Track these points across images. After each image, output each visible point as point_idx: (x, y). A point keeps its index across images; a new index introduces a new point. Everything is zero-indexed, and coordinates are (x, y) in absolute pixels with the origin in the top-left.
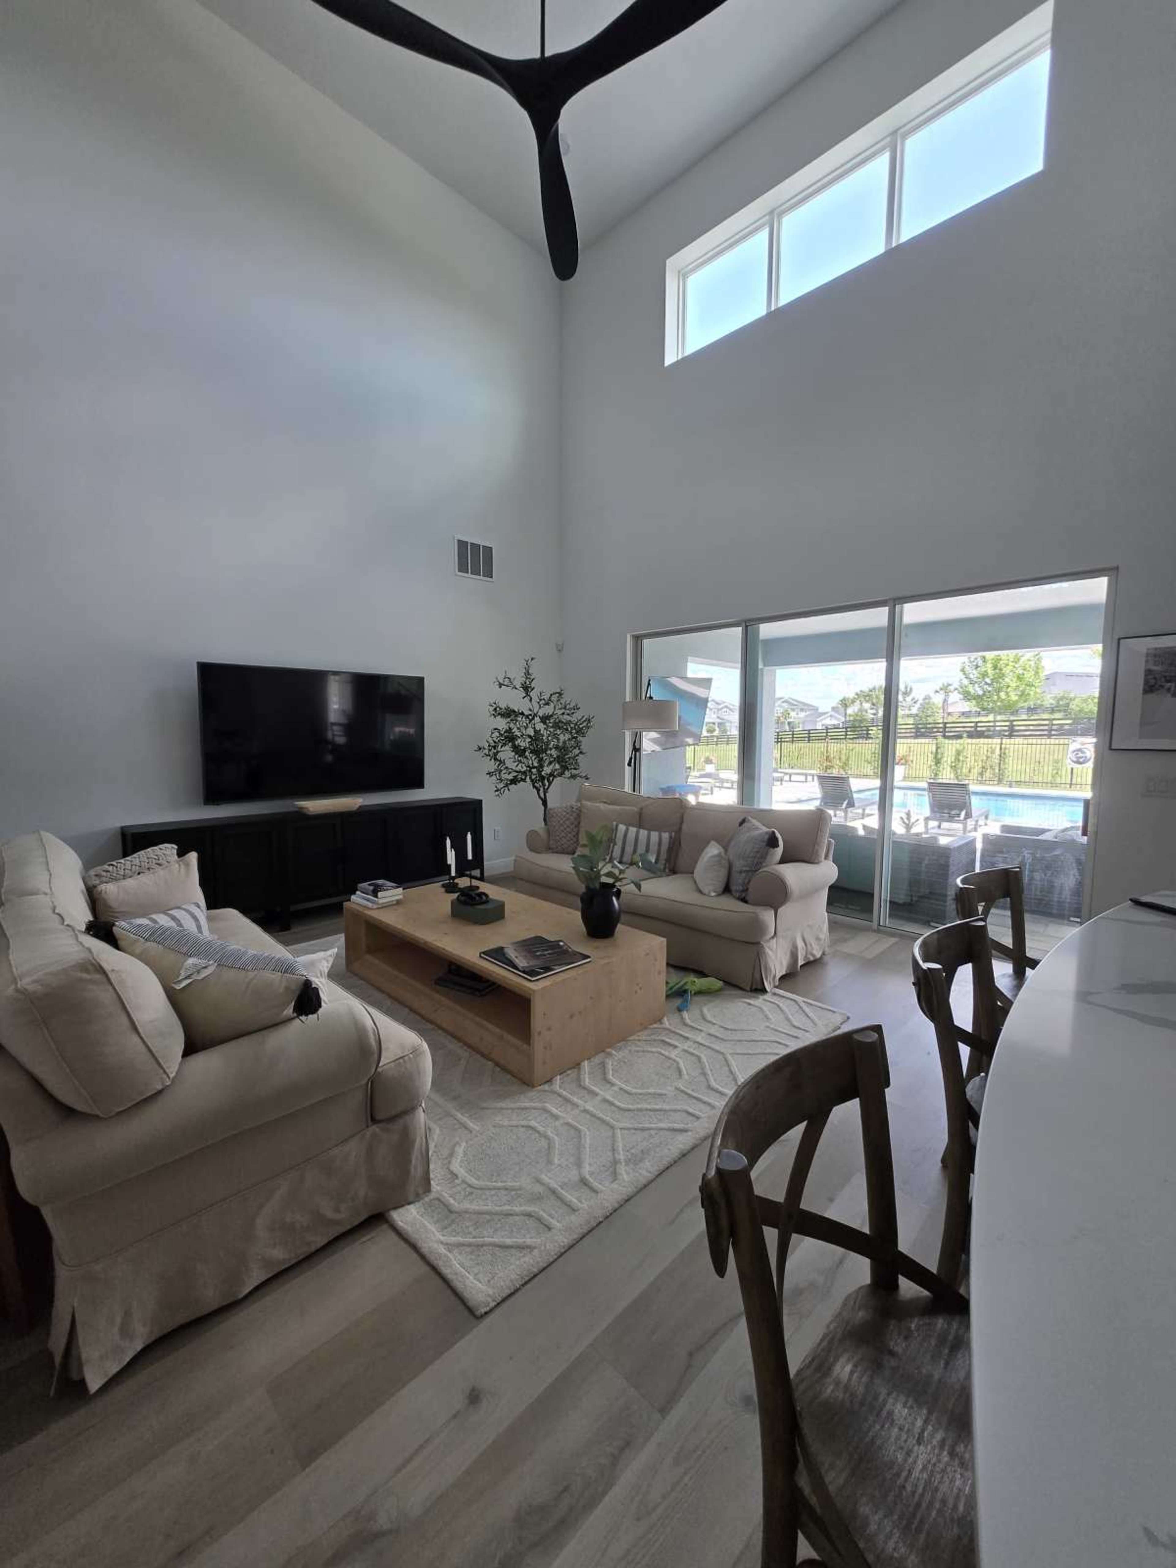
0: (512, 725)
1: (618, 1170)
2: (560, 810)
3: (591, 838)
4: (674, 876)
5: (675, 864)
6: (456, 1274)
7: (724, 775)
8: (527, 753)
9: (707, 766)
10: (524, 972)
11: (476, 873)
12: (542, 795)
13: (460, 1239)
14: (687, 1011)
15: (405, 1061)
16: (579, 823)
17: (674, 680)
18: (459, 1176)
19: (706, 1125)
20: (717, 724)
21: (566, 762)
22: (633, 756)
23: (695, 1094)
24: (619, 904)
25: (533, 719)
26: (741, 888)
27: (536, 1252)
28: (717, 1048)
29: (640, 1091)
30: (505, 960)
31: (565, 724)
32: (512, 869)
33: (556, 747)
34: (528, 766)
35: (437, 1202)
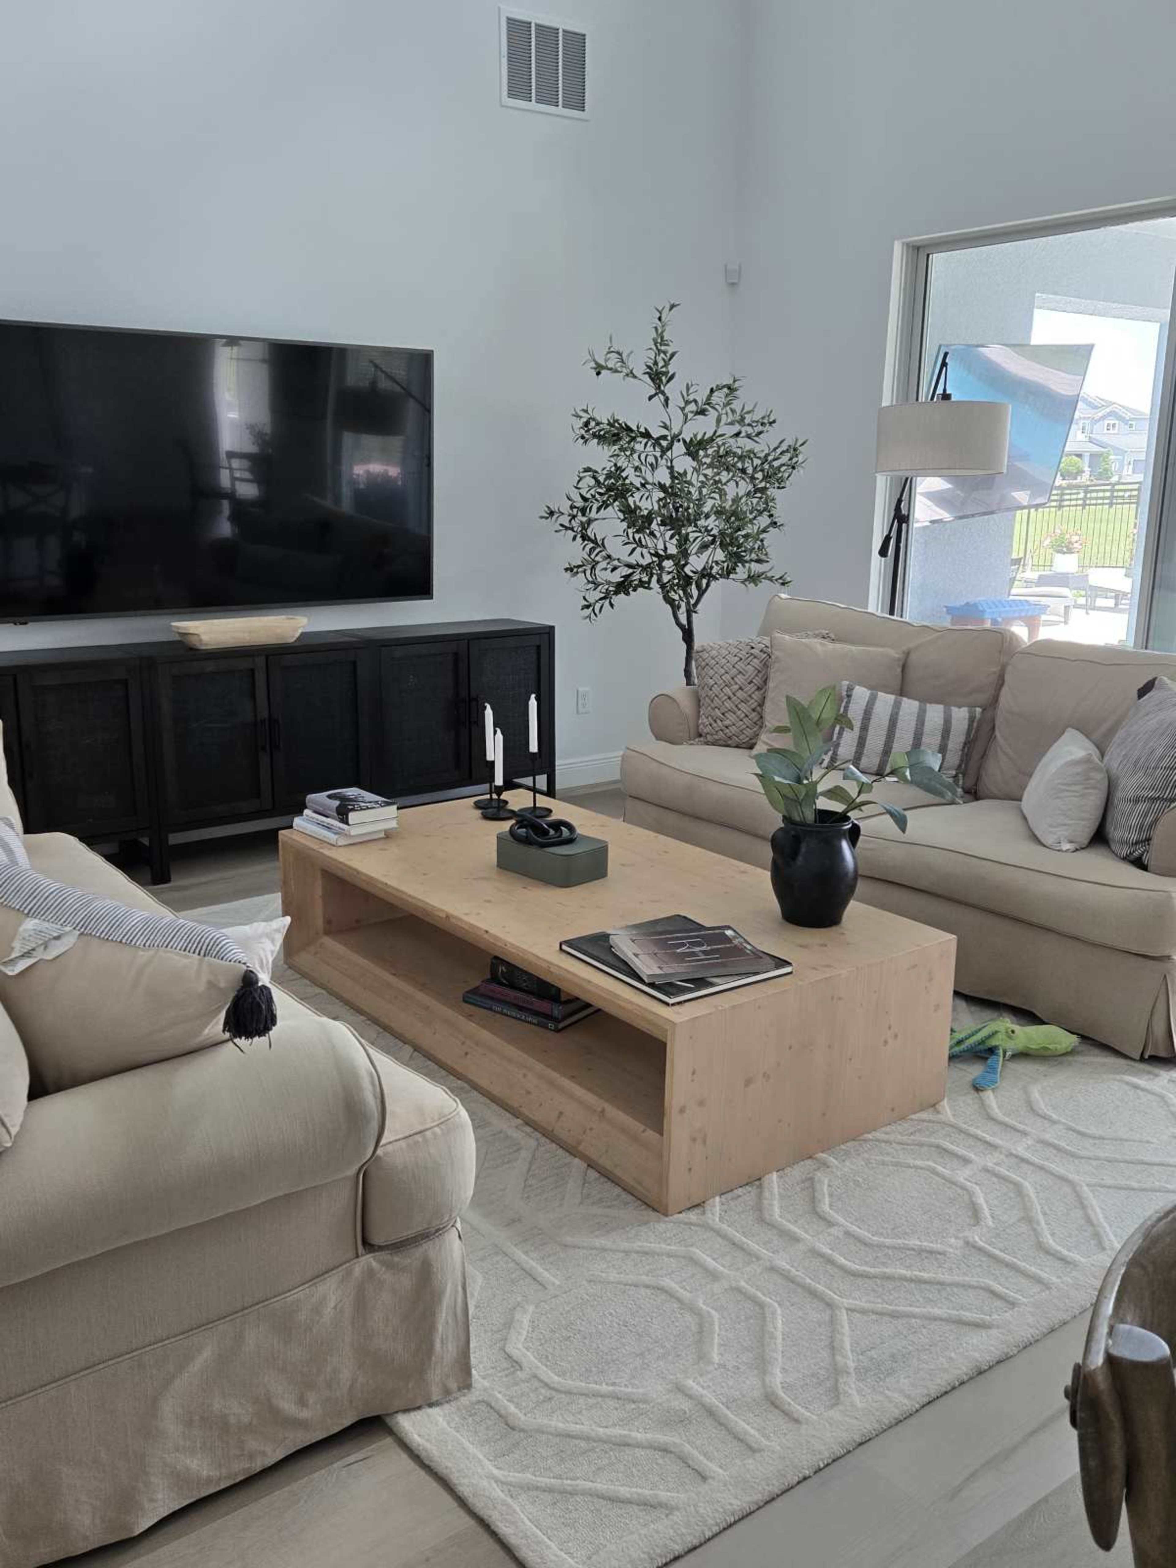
0: (622, 462)
1: (841, 1386)
2: (724, 652)
3: (797, 711)
4: (975, 803)
5: (978, 778)
6: (526, 1537)
7: (1098, 577)
8: (654, 526)
9: (1059, 557)
10: (652, 985)
11: (542, 781)
12: (683, 620)
13: (528, 1477)
14: (993, 1090)
15: (426, 1140)
16: (765, 682)
17: (995, 353)
18: (525, 1364)
19: (1031, 1320)
20: (1087, 459)
21: (739, 546)
22: (894, 534)
23: (1008, 1258)
24: (854, 858)
25: (670, 447)
26: (1134, 837)
27: (677, 1516)
28: (1061, 1170)
29: (888, 1241)
30: (610, 959)
31: (741, 458)
32: (617, 777)
33: (719, 512)
34: (656, 555)
35: (483, 1407)
